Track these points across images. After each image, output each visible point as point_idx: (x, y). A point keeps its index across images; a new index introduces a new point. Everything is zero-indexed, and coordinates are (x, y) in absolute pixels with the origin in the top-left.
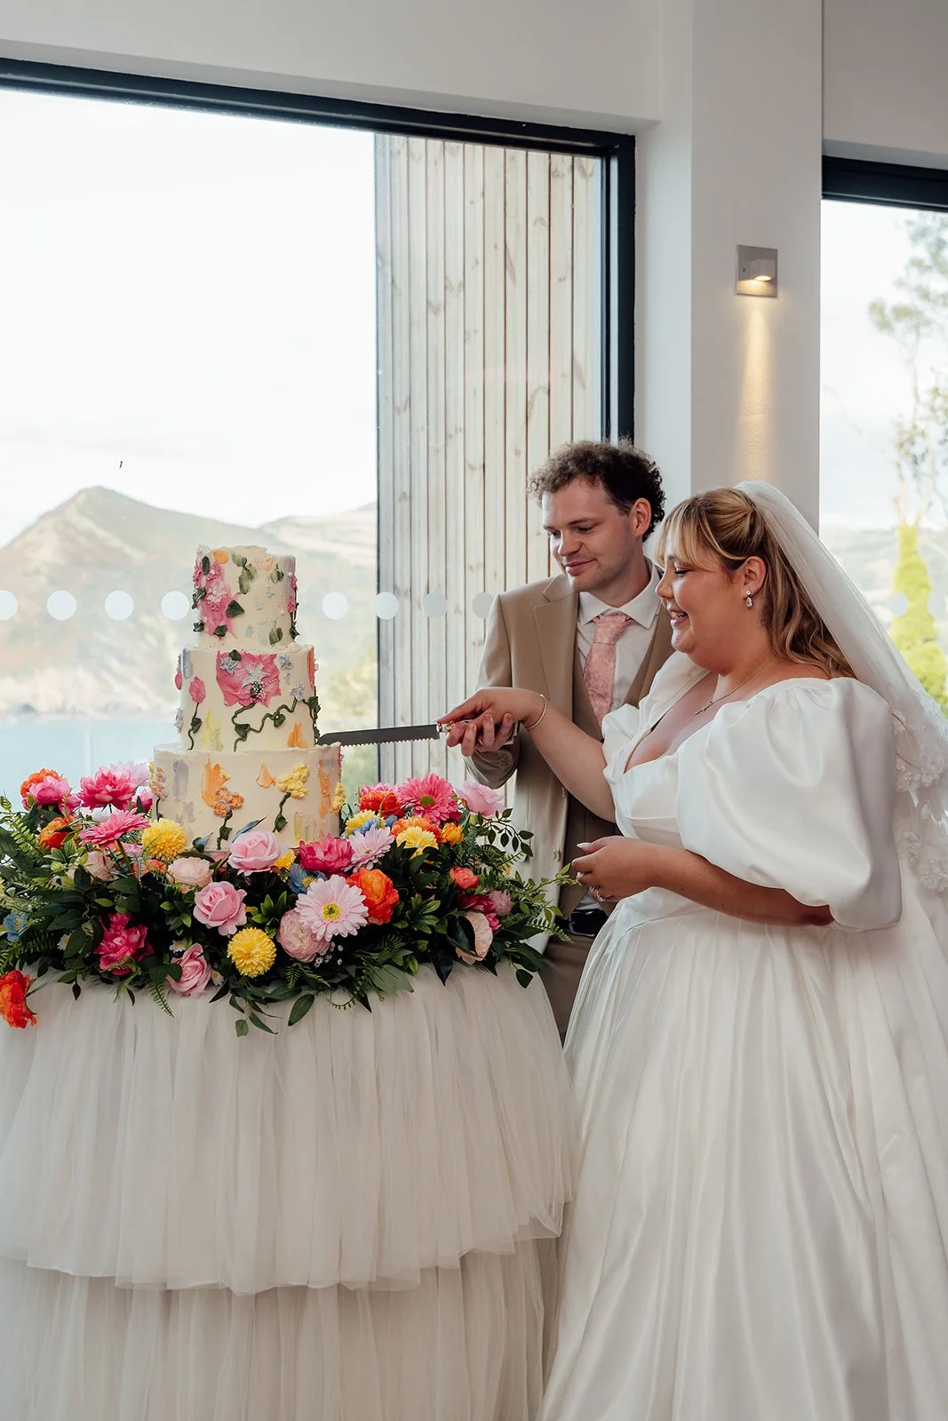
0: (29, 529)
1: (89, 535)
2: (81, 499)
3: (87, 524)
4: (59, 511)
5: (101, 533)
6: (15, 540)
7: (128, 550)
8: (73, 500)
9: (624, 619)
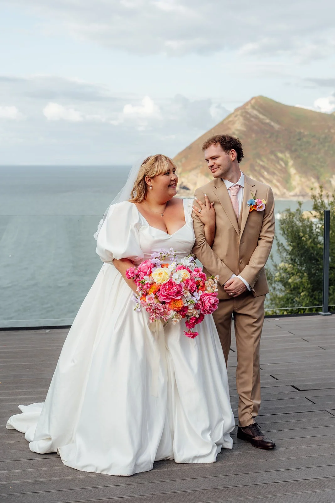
0: (230, 116)
1: (256, 118)
2: (253, 102)
3: (255, 112)
4: (243, 108)
5: (261, 116)
6: (224, 120)
7: (272, 124)
8: (249, 102)
9: (238, 186)
